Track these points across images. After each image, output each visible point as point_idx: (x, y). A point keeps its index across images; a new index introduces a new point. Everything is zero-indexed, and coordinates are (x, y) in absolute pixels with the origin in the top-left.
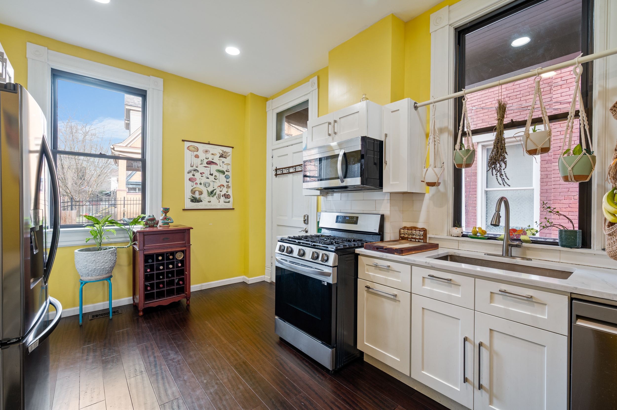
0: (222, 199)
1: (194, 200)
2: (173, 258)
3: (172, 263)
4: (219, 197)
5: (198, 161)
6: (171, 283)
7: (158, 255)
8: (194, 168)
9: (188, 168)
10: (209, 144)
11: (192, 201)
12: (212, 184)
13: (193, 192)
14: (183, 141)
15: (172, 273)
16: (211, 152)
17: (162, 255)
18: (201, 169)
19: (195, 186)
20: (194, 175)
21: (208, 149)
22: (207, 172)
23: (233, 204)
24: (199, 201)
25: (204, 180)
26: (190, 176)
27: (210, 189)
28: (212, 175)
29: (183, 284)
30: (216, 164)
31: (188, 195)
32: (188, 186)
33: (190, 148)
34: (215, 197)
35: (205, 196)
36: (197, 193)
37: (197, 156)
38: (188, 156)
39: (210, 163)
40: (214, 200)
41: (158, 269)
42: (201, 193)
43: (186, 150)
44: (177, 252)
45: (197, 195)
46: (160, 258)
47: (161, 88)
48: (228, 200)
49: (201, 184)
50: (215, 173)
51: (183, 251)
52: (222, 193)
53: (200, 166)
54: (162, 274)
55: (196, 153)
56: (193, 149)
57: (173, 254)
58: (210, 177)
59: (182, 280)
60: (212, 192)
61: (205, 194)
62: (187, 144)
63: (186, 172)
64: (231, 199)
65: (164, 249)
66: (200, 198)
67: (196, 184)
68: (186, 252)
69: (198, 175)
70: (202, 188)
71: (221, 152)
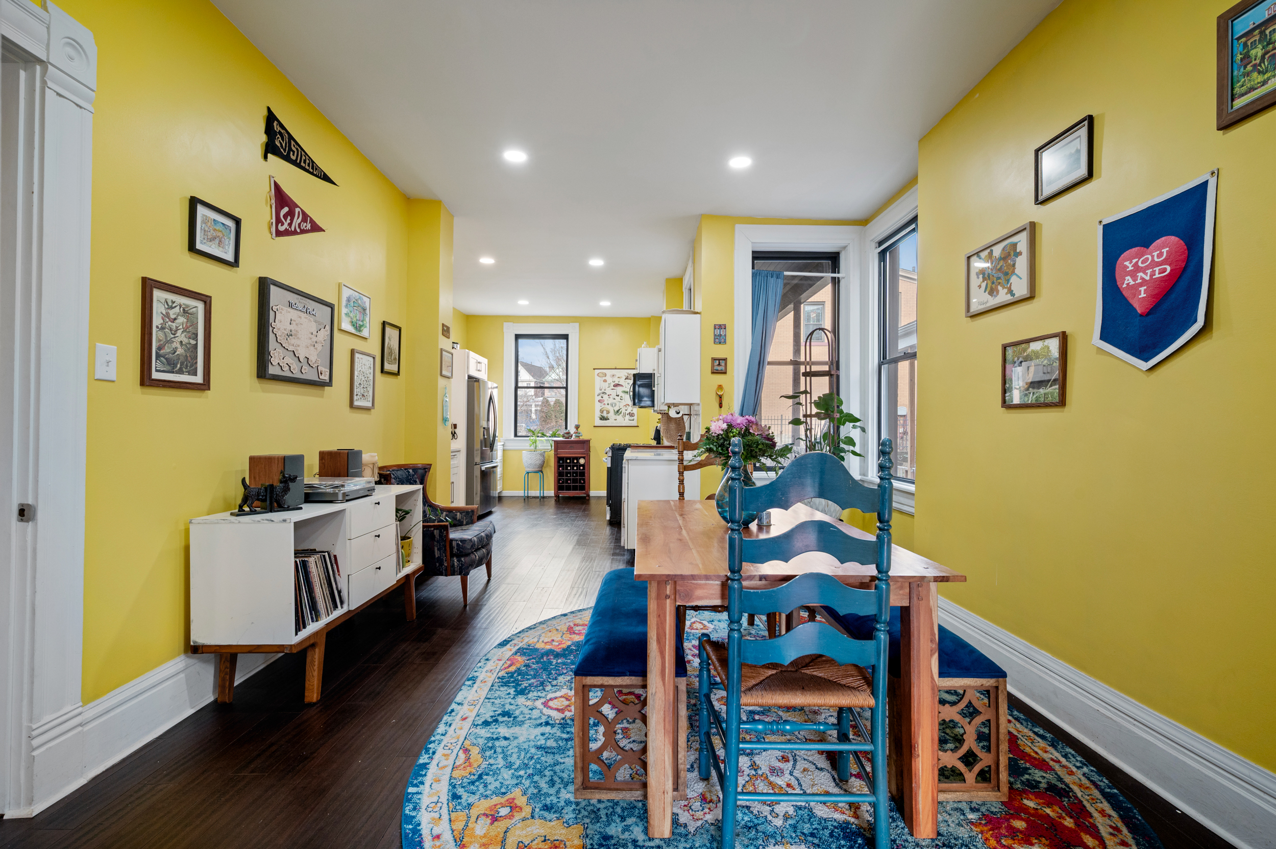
0: (628, 417)
1: (603, 418)
2: (577, 463)
3: (577, 466)
4: (624, 415)
5: (606, 384)
6: (575, 481)
7: (567, 458)
8: (603, 391)
9: (597, 391)
10: (616, 369)
11: (601, 419)
12: (618, 404)
13: (602, 411)
14: (594, 369)
15: (576, 473)
16: (617, 376)
17: (569, 458)
18: (608, 391)
19: (603, 406)
20: (602, 397)
21: (615, 373)
22: (613, 393)
23: (638, 421)
24: (607, 419)
25: (611, 401)
26: (599, 398)
27: (616, 409)
28: (618, 396)
29: (584, 483)
30: (622, 386)
31: (598, 414)
32: (598, 406)
33: (599, 374)
34: (621, 415)
35: (611, 415)
36: (605, 412)
37: (605, 381)
38: (598, 382)
39: (617, 385)
40: (619, 418)
41: (567, 469)
42: (608, 412)
43: (597, 378)
44: (580, 458)
45: (605, 414)
46: (568, 461)
47: (578, 330)
48: (632, 418)
49: (608, 404)
50: (621, 394)
51: (584, 458)
52: (627, 412)
53: (607, 389)
54: (570, 473)
55: (604, 378)
56: (602, 375)
57: (578, 459)
58: (616, 397)
59: (584, 480)
60: (618, 411)
61: (612, 413)
62: (597, 371)
63: (597, 393)
64: (635, 418)
65: (570, 454)
66: (607, 417)
67: (604, 404)
68: (587, 457)
69: (605, 397)
70: (609, 408)
71: (627, 375)
